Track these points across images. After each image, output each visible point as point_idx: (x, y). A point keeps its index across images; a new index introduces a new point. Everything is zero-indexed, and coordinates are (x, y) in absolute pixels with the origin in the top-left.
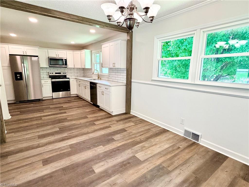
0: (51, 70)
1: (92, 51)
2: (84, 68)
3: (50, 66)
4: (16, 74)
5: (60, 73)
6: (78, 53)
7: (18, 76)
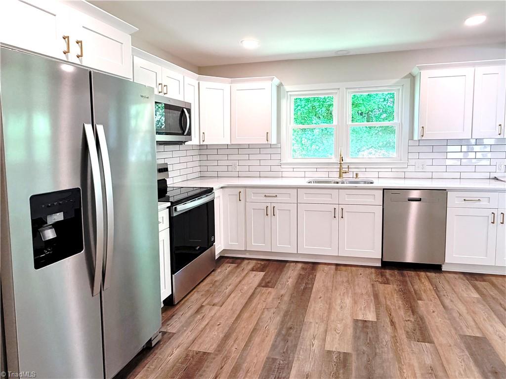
1: (281, 84)
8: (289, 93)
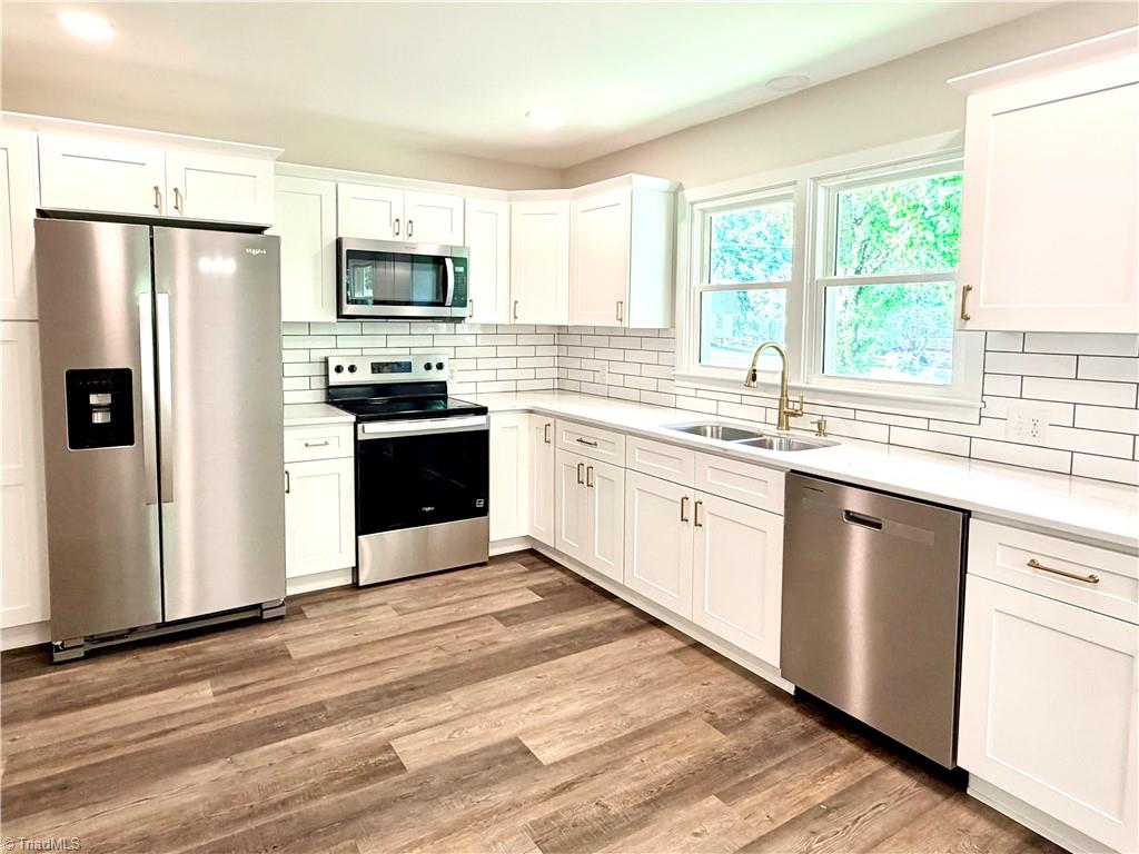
0: (342, 342)
1: (680, 187)
2: (618, 324)
3: (349, 309)
4: (81, 383)
5: (407, 367)
6: (548, 211)
7: (99, 407)
8: (696, 206)
